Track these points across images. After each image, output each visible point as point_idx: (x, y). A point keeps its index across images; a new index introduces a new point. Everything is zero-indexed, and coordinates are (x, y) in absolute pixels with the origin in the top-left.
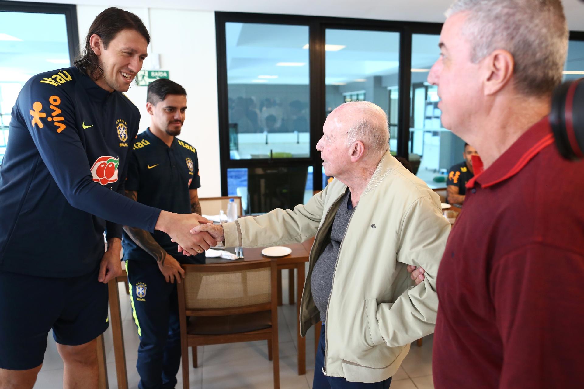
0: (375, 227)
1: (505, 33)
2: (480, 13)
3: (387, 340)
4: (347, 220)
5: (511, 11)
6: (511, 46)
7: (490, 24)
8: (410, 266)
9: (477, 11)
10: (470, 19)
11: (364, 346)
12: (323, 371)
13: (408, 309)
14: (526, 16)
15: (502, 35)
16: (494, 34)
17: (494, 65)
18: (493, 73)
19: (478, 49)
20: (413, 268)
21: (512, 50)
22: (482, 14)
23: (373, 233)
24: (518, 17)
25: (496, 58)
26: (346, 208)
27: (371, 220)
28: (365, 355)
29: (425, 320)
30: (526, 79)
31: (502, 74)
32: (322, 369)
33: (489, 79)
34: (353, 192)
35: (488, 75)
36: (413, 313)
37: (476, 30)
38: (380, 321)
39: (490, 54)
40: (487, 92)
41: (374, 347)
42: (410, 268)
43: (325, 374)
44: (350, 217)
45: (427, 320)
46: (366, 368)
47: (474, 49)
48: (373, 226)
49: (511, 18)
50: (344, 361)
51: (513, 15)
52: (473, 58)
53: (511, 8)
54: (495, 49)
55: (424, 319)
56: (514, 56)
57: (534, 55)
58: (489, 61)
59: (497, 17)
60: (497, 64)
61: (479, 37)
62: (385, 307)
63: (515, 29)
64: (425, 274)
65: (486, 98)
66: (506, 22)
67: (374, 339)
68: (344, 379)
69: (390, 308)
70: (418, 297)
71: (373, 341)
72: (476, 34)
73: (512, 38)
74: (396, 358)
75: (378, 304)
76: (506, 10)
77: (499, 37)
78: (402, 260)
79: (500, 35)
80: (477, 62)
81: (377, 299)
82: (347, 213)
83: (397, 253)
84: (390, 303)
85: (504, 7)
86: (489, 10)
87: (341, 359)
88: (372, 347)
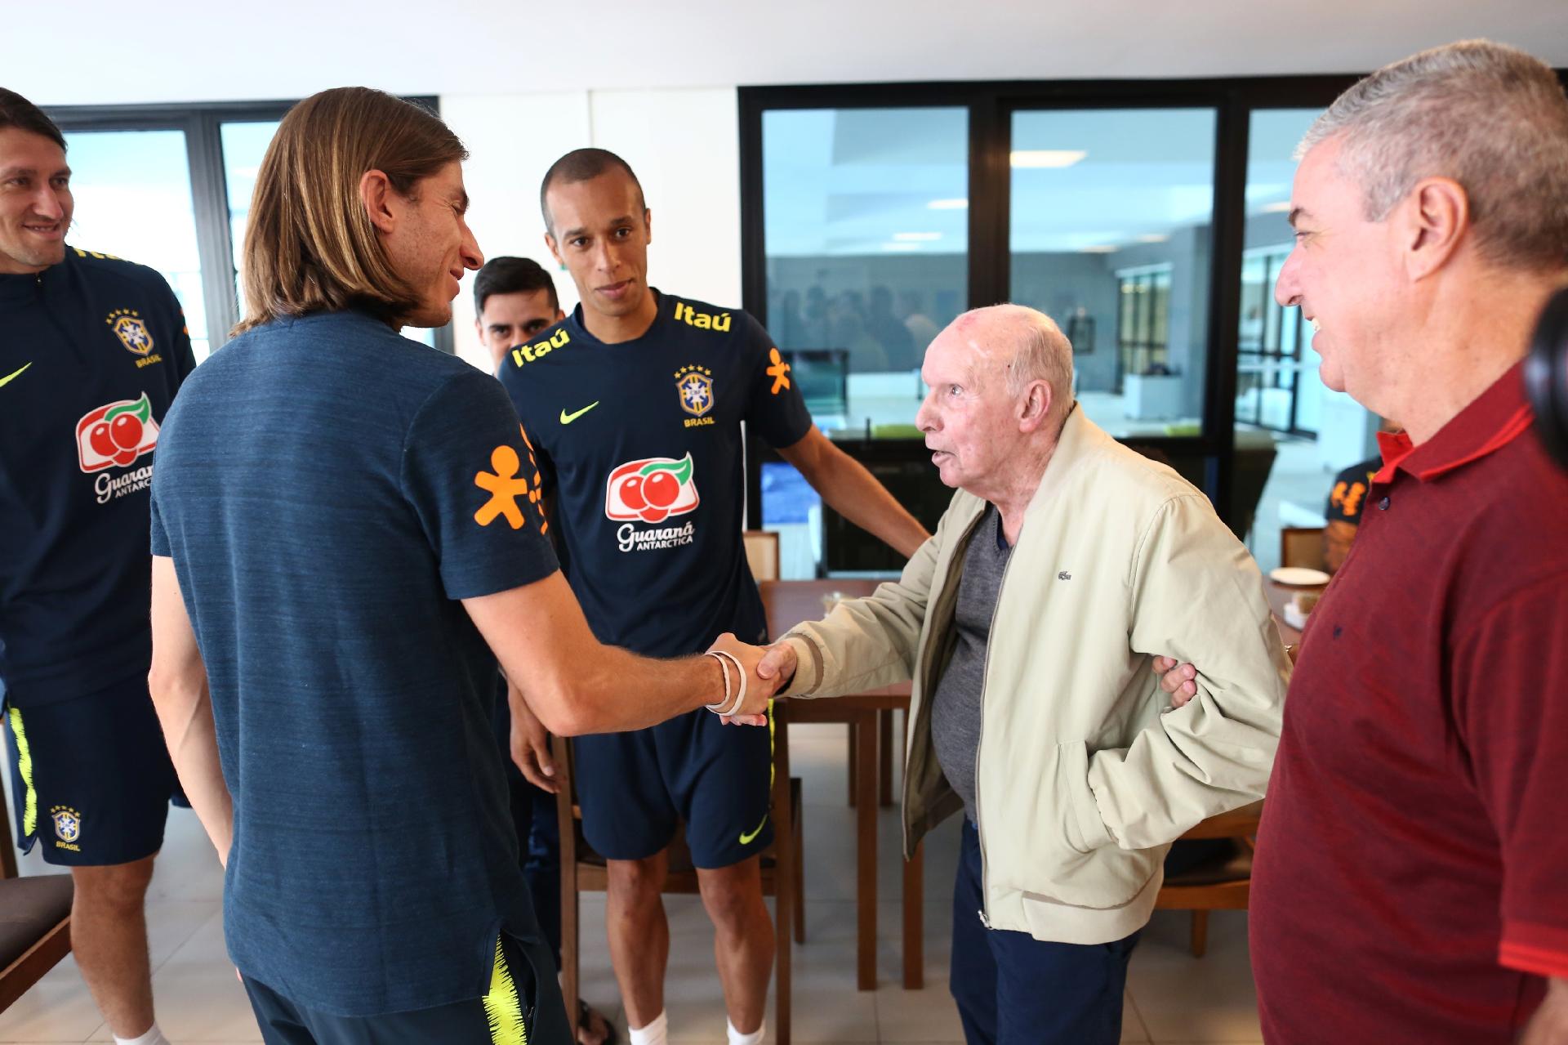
0: (1068, 577)
1: (1435, 147)
2: (1371, 124)
3: (1119, 833)
4: (997, 573)
5: (1439, 103)
6: (1455, 164)
7: (1399, 137)
8: (1161, 658)
9: (1365, 122)
10: (1352, 140)
11: (1065, 854)
12: (982, 918)
13: (1164, 758)
14: (1474, 106)
15: (1429, 151)
16: (1410, 154)
17: (1423, 214)
18: (1423, 233)
19: (1379, 192)
20: (1169, 664)
21: (1460, 174)
22: (1375, 125)
23: (1065, 593)
24: (1457, 110)
25: (1424, 198)
26: (995, 544)
27: (1055, 564)
28: (1069, 874)
29: (1208, 781)
30: (1502, 229)
31: (1443, 229)
32: (980, 912)
33: (1416, 247)
34: (1006, 515)
35: (1413, 237)
36: (1178, 765)
37: (1367, 157)
38: (1101, 791)
39: (1409, 194)
40: (1416, 273)
41: (1090, 852)
42: (1162, 663)
43: (987, 925)
44: (1004, 565)
45: (1213, 780)
46: (1078, 909)
47: (1371, 195)
48: (1063, 576)
49: (1443, 116)
50: (1027, 895)
51: (1447, 108)
52: (1372, 212)
53: (1438, 97)
54: (1418, 181)
55: (1205, 779)
56: (1464, 185)
57: (1511, 176)
58: (1411, 207)
59: (1412, 121)
60: (1427, 210)
61: (1377, 168)
62: (1107, 758)
63: (1456, 133)
64: (1199, 678)
65: (1413, 287)
66: (1433, 124)
67: (1088, 834)
68: (1030, 935)
69: (1123, 758)
70: (1188, 730)
71: (1086, 841)
72: (1370, 164)
73: (1454, 152)
74: (1147, 883)
75: (1091, 753)
76: (1428, 104)
77: (1422, 157)
78: (1140, 647)
79: (1425, 151)
80: (1383, 217)
81: (1086, 742)
82: (998, 556)
83: (1130, 633)
84: (1121, 750)
85: (1423, 99)
86: (1391, 112)
87: (1020, 890)
88: (1085, 853)
